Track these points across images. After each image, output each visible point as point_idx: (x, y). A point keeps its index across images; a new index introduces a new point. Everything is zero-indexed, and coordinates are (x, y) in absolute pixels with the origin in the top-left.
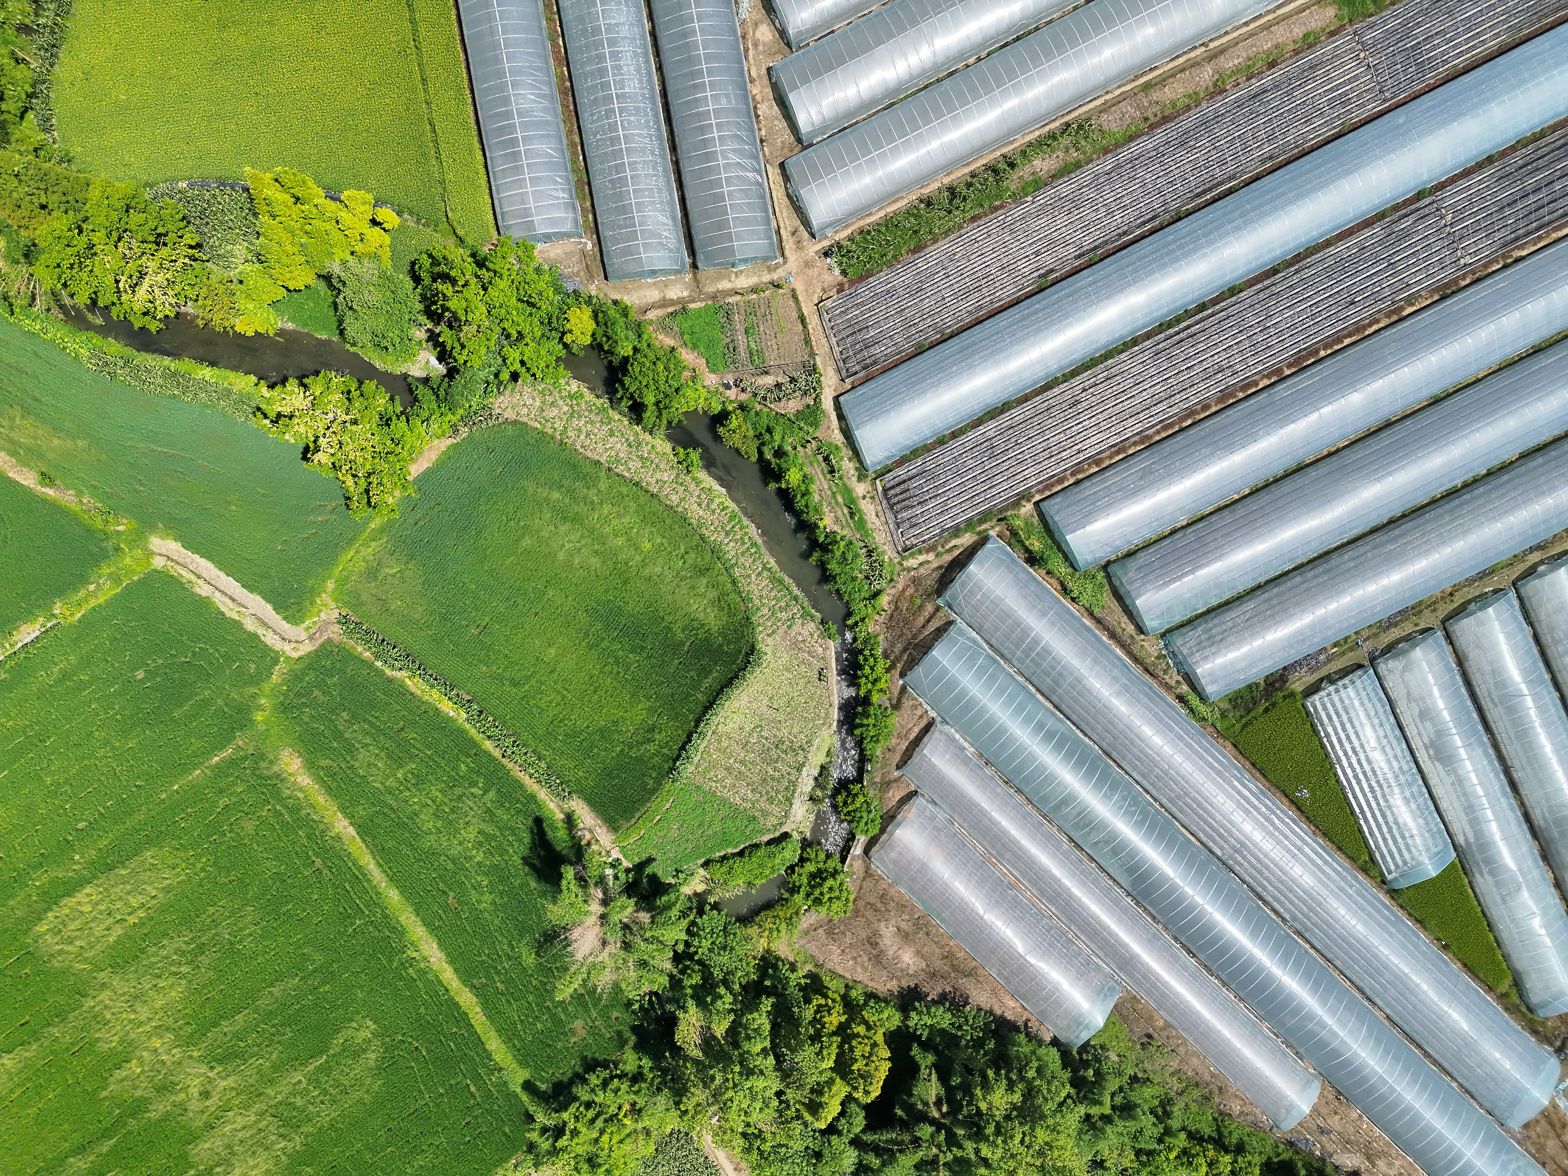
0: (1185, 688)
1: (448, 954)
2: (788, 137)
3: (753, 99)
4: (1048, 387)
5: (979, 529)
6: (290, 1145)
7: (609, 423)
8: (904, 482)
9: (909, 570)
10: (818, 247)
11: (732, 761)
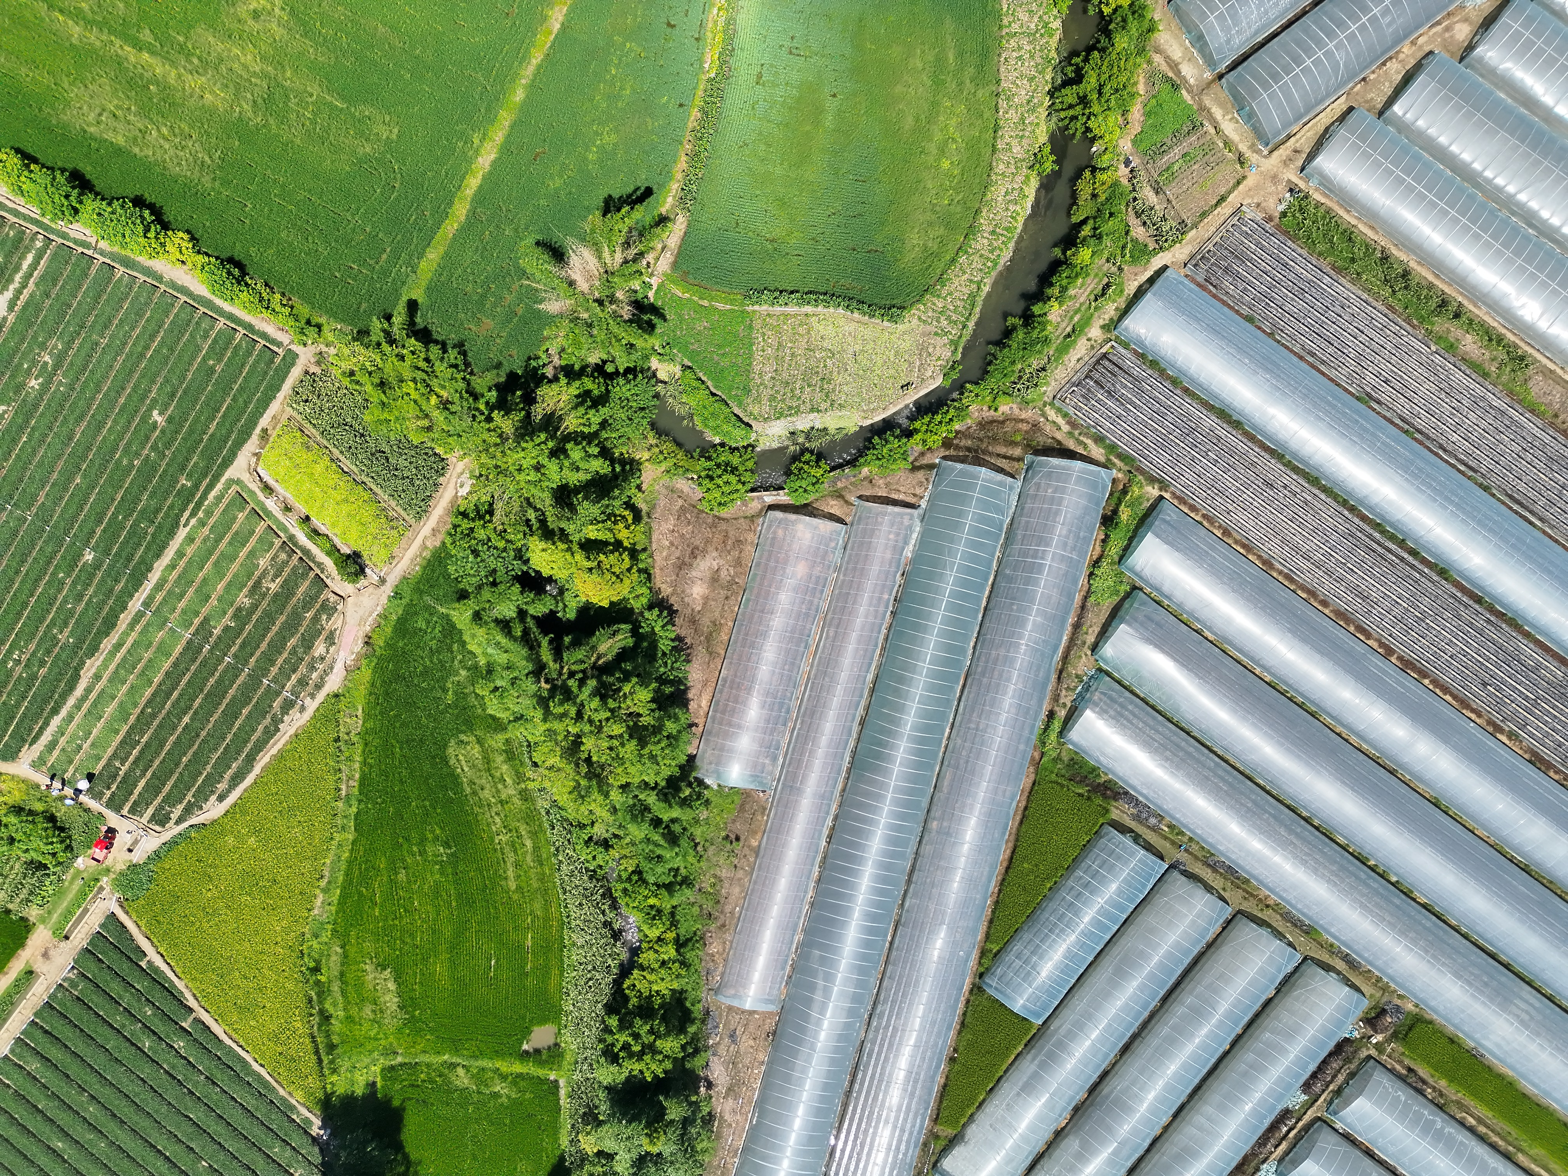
0: (1062, 713)
1: (490, 173)
2: (1379, 101)
3: (1397, 53)
4: (1272, 452)
5: (1112, 458)
6: (250, 114)
7: (1040, 73)
8: (1120, 368)
9: (1044, 415)
10: (1295, 179)
11: (789, 345)
